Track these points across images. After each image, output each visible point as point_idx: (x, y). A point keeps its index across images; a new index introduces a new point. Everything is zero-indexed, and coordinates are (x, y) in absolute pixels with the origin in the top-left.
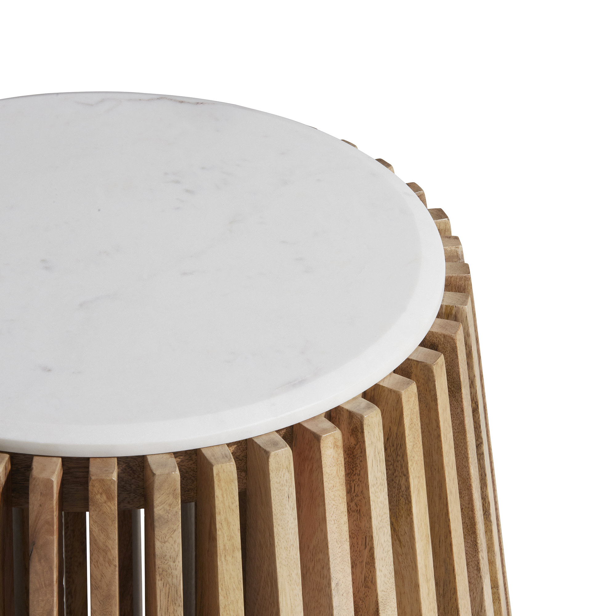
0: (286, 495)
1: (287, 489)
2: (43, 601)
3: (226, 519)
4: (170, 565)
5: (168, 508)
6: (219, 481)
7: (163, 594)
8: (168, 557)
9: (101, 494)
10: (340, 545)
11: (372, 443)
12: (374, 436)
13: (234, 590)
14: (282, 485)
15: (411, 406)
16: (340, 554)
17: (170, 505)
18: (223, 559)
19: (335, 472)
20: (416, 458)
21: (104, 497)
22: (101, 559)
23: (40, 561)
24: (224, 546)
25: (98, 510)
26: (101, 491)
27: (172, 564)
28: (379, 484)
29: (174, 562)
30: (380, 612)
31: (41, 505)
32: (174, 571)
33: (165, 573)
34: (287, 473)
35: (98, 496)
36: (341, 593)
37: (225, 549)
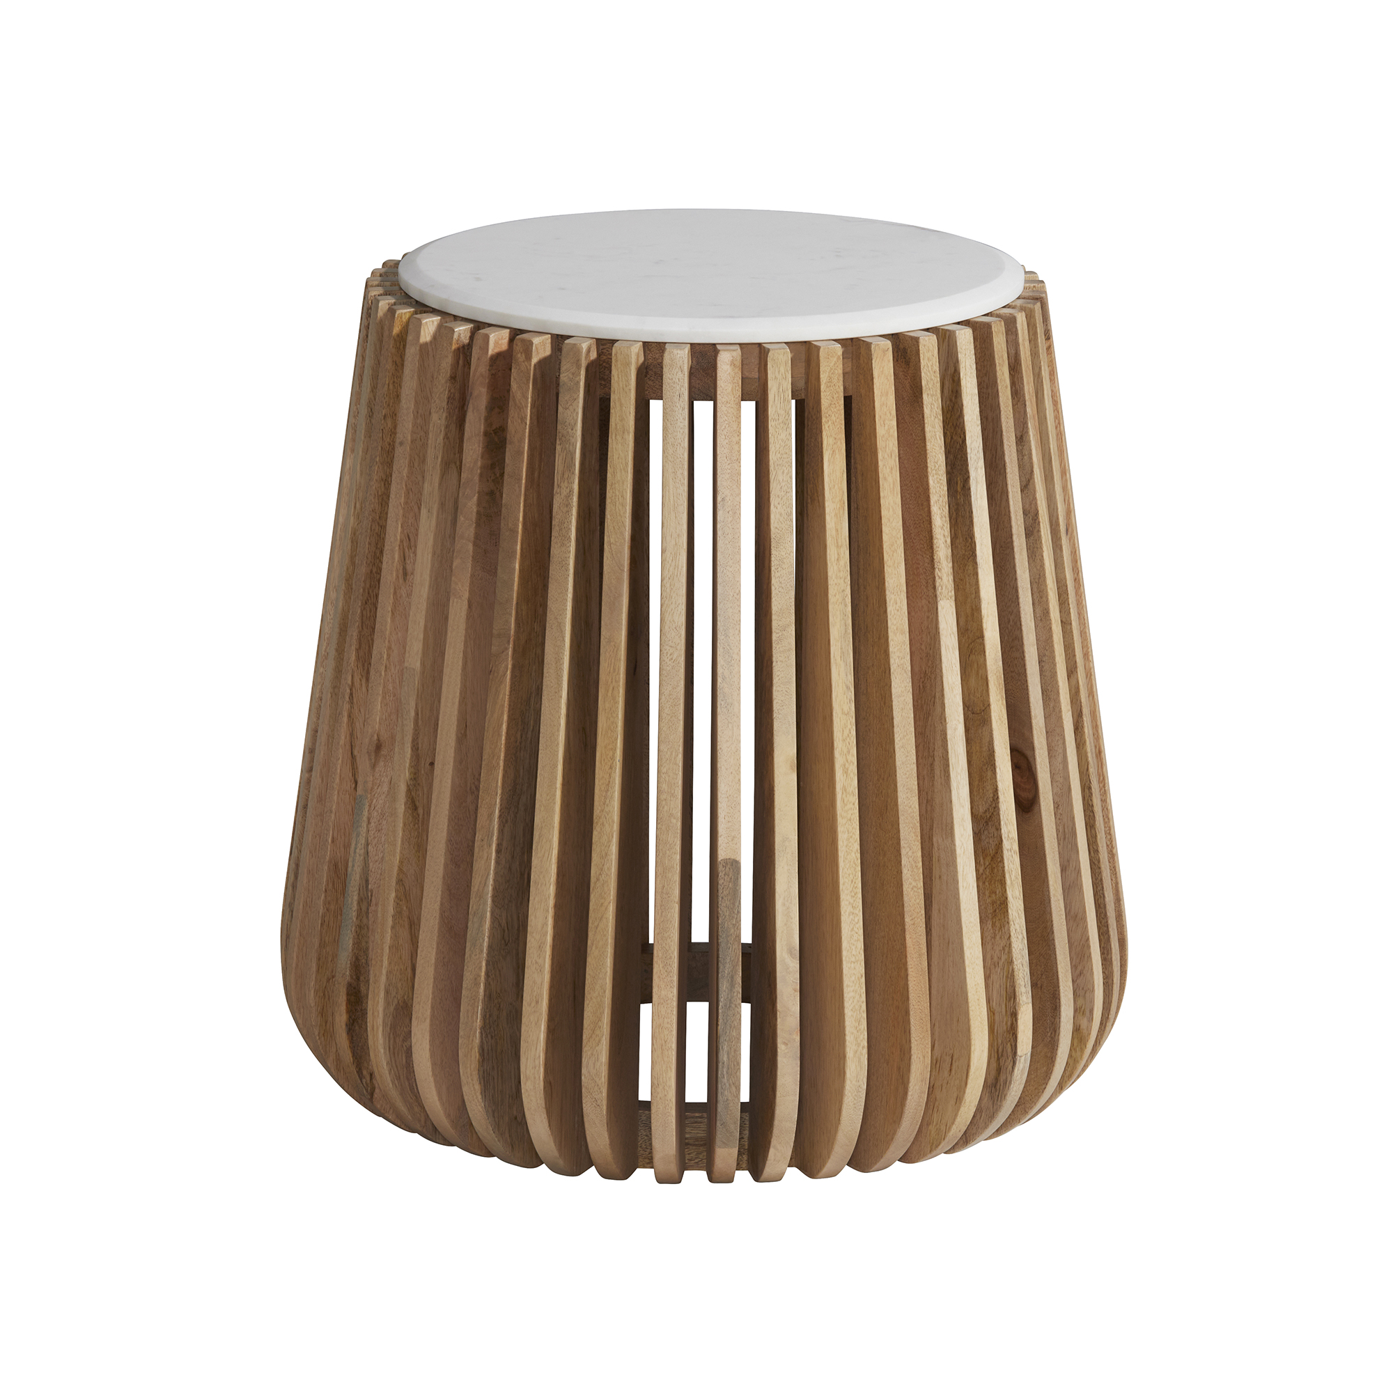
0: (677, 393)
1: (678, 388)
2: (472, 450)
3: (619, 399)
4: (568, 432)
5: (571, 377)
6: (617, 361)
7: (561, 458)
8: (567, 423)
9: (521, 353)
10: (729, 462)
11: (776, 378)
12: (779, 372)
13: (621, 470)
14: (674, 383)
15: (832, 364)
16: (729, 471)
17: (573, 374)
18: (614, 438)
19: (730, 389)
20: (833, 418)
21: (524, 356)
22: (516, 414)
23: (473, 411)
24: (616, 425)
25: (518, 367)
26: (521, 350)
27: (570, 430)
28: (780, 421)
29: (572, 430)
30: (772, 548)
31: (478, 359)
32: (571, 438)
33: (563, 439)
34: (680, 373)
35: (519, 355)
36: (727, 510)
37: (616, 428)
